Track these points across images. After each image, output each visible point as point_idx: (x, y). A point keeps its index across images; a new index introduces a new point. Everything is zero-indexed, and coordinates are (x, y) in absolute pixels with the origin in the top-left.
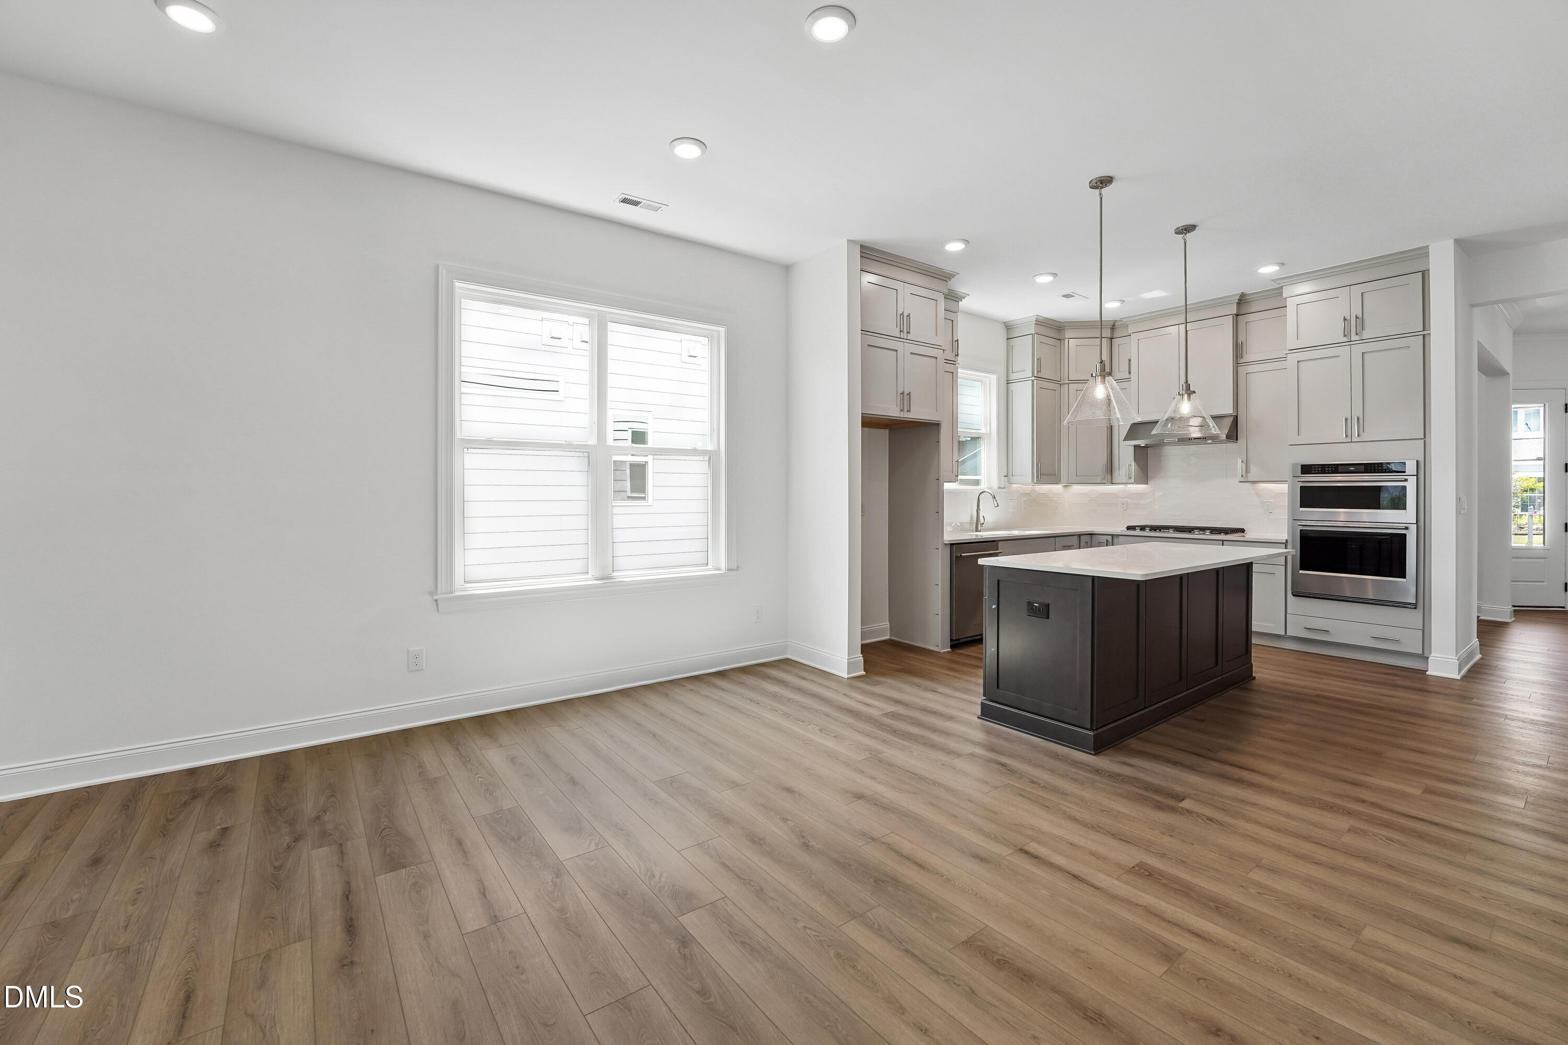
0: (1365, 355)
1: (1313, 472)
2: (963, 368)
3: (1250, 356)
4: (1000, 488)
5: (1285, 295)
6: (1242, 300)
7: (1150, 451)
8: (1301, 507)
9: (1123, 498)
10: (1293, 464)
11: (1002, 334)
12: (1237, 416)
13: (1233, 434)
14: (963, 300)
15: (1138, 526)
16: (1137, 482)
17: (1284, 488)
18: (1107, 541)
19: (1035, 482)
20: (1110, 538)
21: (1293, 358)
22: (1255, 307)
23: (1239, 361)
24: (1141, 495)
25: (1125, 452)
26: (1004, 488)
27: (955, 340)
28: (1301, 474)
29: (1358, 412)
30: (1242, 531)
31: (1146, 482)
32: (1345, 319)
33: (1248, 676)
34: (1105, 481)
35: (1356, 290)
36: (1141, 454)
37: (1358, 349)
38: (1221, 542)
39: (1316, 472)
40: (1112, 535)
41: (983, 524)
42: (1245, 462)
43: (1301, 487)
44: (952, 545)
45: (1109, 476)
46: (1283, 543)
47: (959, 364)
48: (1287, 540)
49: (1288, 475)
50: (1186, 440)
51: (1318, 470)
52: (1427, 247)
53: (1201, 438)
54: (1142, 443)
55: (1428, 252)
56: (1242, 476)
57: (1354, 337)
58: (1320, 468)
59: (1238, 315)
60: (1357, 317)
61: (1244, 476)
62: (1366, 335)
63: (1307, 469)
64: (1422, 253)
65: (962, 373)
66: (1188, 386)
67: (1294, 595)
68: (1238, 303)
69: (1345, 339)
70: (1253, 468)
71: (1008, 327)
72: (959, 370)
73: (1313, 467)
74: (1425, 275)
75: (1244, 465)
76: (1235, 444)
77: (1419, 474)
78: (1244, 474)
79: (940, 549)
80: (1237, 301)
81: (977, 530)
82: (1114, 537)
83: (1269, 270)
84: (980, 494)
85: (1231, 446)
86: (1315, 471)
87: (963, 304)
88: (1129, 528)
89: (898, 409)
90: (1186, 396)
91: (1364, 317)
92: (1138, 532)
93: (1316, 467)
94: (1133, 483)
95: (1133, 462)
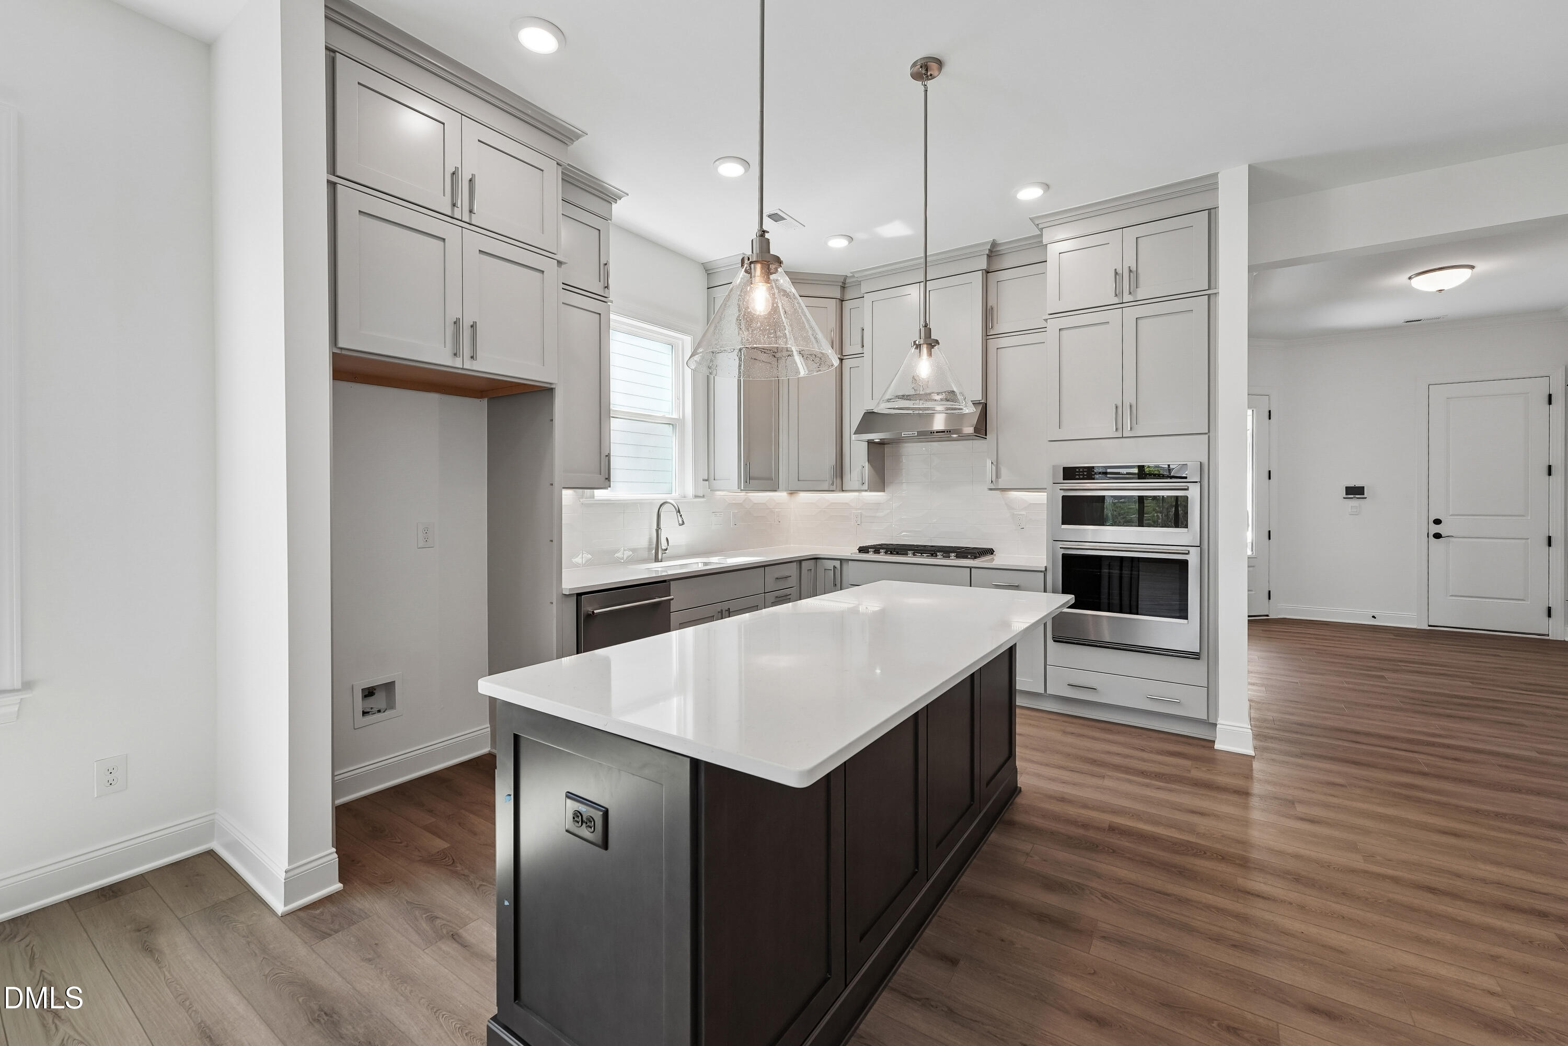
0: (1139, 321)
1: (1077, 477)
2: (618, 313)
3: (1002, 326)
4: (696, 497)
5: (1045, 242)
6: (993, 252)
7: (887, 449)
8: (1063, 524)
9: (857, 509)
10: (1053, 466)
11: (700, 281)
12: (986, 404)
13: (982, 429)
14: (619, 201)
15: (871, 547)
16: (871, 489)
17: (1042, 497)
18: (835, 567)
19: (742, 488)
20: (837, 564)
21: (1054, 325)
22: (1007, 262)
23: (989, 332)
24: (878, 506)
25: (857, 449)
26: (703, 496)
27: (603, 262)
28: (1063, 480)
29: (1130, 398)
30: (990, 552)
31: (883, 490)
32: (1116, 273)
33: (1015, 790)
34: (834, 488)
35: (1130, 234)
36: (877, 451)
37: (1131, 313)
38: (969, 569)
39: (1081, 477)
40: (841, 560)
41: (666, 550)
42: (995, 463)
43: (1063, 497)
44: (579, 595)
45: (839, 480)
46: (1041, 571)
47: (612, 302)
48: (1046, 568)
49: (1046, 481)
50: (929, 435)
51: (1083, 475)
52: (1216, 175)
53: (944, 432)
54: (876, 437)
55: (1217, 183)
56: (992, 481)
57: (1127, 298)
58: (1085, 471)
59: (988, 272)
60: (1130, 271)
61: (994, 482)
62: (1141, 294)
63: (1070, 473)
64: (1209, 184)
65: (616, 321)
66: (928, 332)
67: (1054, 641)
68: (989, 256)
69: (1116, 300)
70: (1004, 471)
71: (709, 270)
72: (612, 316)
73: (1077, 470)
74: (1212, 212)
75: (994, 468)
76: (983, 441)
77: (1202, 481)
78: (994, 479)
79: (555, 603)
80: (987, 252)
81: (657, 560)
82: (843, 561)
83: (1030, 194)
84: (661, 506)
85: (979, 444)
86: (1079, 475)
87: (619, 210)
88: (863, 550)
89: (449, 350)
90: (924, 349)
91: (1139, 271)
92: (871, 556)
93: (1081, 470)
94: (866, 491)
95: (867, 463)
